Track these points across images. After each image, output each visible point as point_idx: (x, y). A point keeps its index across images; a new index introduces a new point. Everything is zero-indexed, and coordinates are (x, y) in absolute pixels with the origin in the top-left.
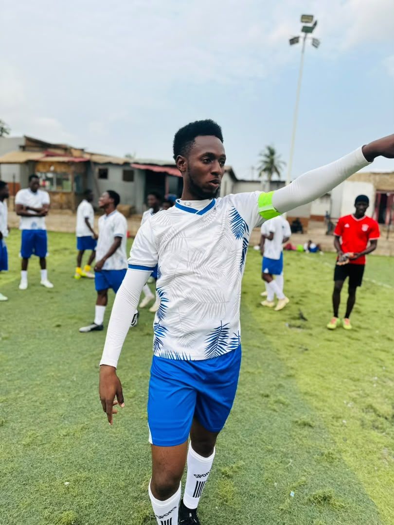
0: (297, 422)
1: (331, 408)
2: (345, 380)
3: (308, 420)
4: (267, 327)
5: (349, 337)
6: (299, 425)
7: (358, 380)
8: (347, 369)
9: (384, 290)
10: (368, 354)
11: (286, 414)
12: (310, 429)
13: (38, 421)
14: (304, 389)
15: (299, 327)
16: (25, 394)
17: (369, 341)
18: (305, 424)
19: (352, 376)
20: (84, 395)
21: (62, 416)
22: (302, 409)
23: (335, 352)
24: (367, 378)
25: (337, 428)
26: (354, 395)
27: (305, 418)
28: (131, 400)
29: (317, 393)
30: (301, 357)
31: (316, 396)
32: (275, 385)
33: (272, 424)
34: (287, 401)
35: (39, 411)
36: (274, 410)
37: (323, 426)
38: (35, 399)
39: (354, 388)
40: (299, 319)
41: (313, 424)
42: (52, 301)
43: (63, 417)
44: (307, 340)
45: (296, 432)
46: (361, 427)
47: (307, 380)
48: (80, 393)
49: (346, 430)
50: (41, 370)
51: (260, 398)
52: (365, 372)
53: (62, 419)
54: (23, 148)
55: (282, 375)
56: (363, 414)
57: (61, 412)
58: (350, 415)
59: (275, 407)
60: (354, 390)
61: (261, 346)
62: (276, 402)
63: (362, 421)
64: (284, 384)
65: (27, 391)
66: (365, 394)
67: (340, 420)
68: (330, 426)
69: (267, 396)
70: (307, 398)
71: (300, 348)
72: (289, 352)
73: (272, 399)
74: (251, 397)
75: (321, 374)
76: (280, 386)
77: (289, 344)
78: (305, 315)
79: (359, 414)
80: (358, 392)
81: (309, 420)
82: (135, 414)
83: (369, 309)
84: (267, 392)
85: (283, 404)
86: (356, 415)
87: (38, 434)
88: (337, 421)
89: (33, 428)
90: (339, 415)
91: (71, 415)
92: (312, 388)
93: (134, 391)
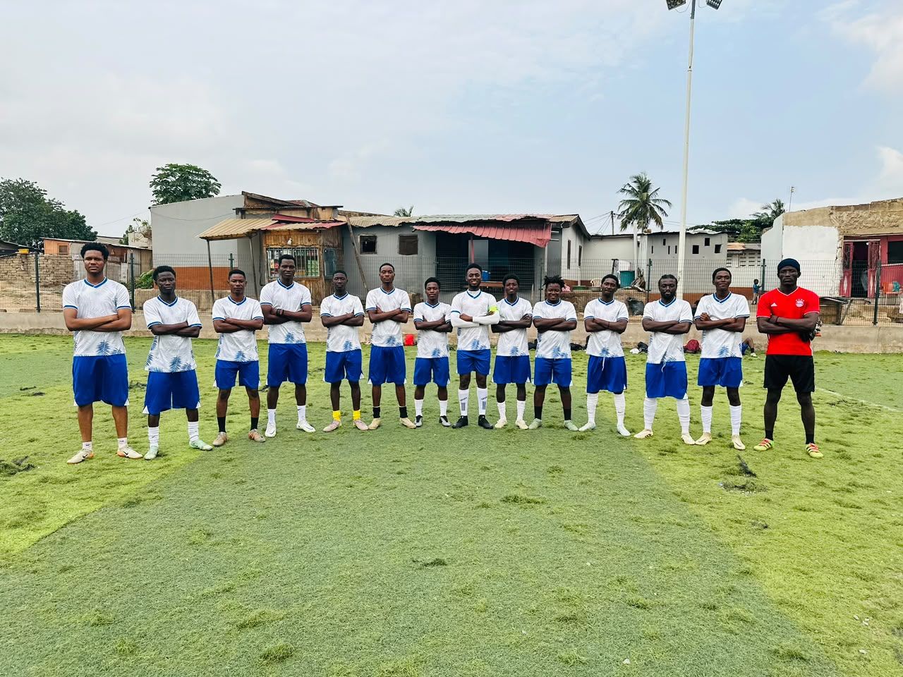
0: (776, 652)
1: (832, 627)
2: (848, 579)
3: (796, 648)
4: (685, 489)
5: (839, 503)
6: (782, 657)
7: (873, 578)
8: (847, 558)
9: (885, 416)
10: (882, 532)
11: (753, 638)
12: (803, 665)
13: (343, 649)
14: (775, 594)
15: (743, 488)
16: (315, 606)
17: (878, 508)
18: (792, 656)
19: (859, 572)
20: (405, 607)
21: (378, 640)
22: (780, 629)
23: (820, 529)
24: (887, 575)
25: (853, 663)
26: (869, 604)
27: (788, 644)
28: (483, 615)
29: (803, 602)
30: (759, 540)
31: (802, 607)
32: (723, 590)
33: (732, 656)
34: (751, 616)
35: (341, 633)
36: (732, 632)
37: (824, 659)
38: (330, 613)
39: (867, 592)
40: (740, 473)
41: (807, 656)
42: (320, 454)
43: (380, 642)
44: (763, 510)
45: (779, 669)
46: (896, 662)
47: (779, 578)
48: (398, 603)
49: (869, 666)
50: (327, 566)
51: (700, 612)
52: (882, 564)
53: (381, 646)
54: (242, 212)
55: (731, 571)
56: (895, 639)
57: (376, 635)
58: (870, 641)
59: (731, 626)
60: (868, 597)
61: (682, 522)
62: (731, 618)
63: (897, 651)
64: (738, 587)
65: (315, 601)
66: (891, 603)
67: (854, 649)
68: (837, 659)
69: (714, 608)
70: (785, 610)
71: (753, 524)
72: (734, 532)
73: (724, 612)
74: (686, 609)
75: (802, 568)
76: (732, 590)
77: (732, 517)
78: (751, 467)
79: (887, 638)
80: (877, 600)
81: (798, 647)
82: (494, 638)
83: (866, 452)
84: (712, 601)
85: (745, 621)
86: (879, 640)
87: (349, 671)
88: (848, 651)
89: (339, 660)
90: (850, 640)
91: (392, 639)
92: (791, 593)
93: (484, 600)
